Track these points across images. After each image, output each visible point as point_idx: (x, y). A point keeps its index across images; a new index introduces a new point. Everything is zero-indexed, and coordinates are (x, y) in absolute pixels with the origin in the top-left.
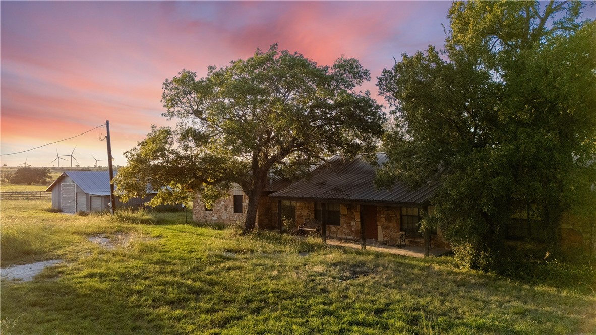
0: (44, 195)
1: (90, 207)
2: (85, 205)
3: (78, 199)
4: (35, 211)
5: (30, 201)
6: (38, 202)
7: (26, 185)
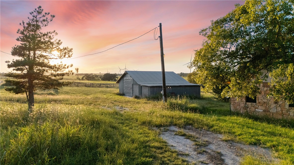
0: (115, 86)
1: (141, 93)
2: (138, 92)
3: (133, 88)
4: (110, 94)
5: (108, 88)
6: (112, 89)
7: (108, 81)
